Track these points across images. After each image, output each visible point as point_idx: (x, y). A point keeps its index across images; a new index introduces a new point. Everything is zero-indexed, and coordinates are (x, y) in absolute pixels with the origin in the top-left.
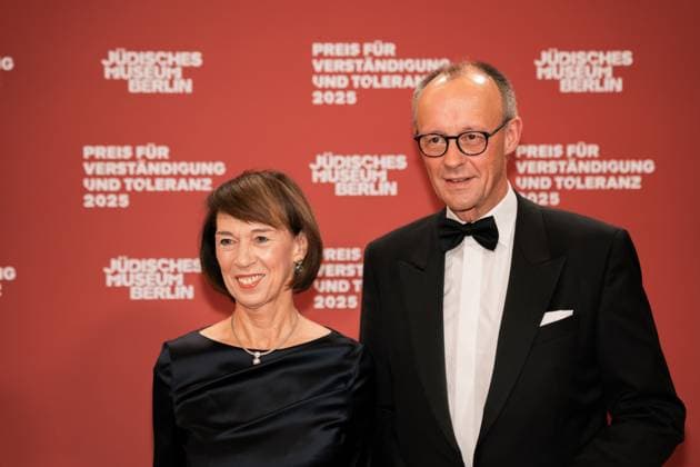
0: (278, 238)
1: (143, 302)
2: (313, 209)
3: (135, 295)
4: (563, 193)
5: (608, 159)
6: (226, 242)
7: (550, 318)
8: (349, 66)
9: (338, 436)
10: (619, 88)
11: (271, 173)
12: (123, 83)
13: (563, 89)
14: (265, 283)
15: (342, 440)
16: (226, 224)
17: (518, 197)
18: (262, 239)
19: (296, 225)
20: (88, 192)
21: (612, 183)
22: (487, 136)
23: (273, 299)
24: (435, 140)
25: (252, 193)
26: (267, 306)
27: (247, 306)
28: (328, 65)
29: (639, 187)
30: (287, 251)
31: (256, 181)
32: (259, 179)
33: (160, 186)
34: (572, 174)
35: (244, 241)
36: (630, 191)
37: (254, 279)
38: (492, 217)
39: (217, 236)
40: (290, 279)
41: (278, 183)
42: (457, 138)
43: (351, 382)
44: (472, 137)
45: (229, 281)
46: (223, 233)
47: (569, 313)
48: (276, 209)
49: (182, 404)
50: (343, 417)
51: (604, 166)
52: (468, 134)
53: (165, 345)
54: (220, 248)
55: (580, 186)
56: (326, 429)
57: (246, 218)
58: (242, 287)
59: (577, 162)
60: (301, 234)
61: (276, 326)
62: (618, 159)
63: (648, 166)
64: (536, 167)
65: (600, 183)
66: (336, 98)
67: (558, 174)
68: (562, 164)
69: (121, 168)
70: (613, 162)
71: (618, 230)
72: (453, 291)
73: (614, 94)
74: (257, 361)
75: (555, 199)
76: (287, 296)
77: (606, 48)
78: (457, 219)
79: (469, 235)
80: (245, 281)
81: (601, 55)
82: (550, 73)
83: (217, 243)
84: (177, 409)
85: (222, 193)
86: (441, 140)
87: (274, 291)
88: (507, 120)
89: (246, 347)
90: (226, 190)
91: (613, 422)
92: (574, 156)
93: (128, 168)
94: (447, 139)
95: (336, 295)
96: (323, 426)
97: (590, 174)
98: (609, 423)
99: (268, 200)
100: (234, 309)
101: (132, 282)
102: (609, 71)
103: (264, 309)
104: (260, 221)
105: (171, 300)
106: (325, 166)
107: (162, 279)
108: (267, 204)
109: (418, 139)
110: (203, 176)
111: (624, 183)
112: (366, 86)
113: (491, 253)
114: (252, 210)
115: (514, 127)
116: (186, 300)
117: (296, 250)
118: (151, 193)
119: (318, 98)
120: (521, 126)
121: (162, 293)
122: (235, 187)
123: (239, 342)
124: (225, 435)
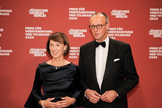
0: (61, 45)
1: (36, 57)
2: (69, 40)
3: (35, 55)
4: (116, 37)
5: (124, 31)
6: (51, 45)
7: (116, 60)
8: (76, 12)
9: (72, 82)
10: (127, 17)
11: (61, 33)
12: (33, 15)
13: (116, 17)
14: (58, 54)
15: (73, 83)
16: (52, 42)
17: (109, 38)
18: (58, 45)
19: (65, 43)
20: (26, 36)
21: (125, 35)
22: (102, 25)
23: (59, 57)
24: (93, 27)
25: (57, 36)
26: (58, 58)
27: (54, 58)
28: (72, 12)
29: (130, 36)
30: (63, 48)
31: (58, 34)
32: (59, 33)
33: (40, 35)
34: (118, 33)
35: (55, 46)
36: (129, 37)
37: (56, 53)
38: (105, 42)
39: (50, 44)
40: (63, 53)
41: (62, 35)
42: (96, 26)
43: (74, 73)
44: (99, 26)
45: (51, 53)
46: (51, 44)
47: (119, 59)
48: (61, 40)
49: (42, 76)
50: (73, 79)
51: (124, 32)
52: (99, 25)
53: (39, 64)
54: (50, 46)
55: (119, 36)
56: (70, 81)
57: (56, 41)
58: (54, 54)
59: (119, 31)
60: (66, 45)
61: (60, 62)
62: (126, 31)
63: (132, 32)
64: (111, 32)
65: (123, 35)
66: (73, 18)
67: (115, 33)
68: (116, 31)
69: (32, 31)
70: (125, 31)
71: (128, 44)
72: (97, 55)
73: (126, 18)
74: (56, 69)
75: (114, 38)
76: (62, 56)
77: (124, 10)
78: (98, 42)
79: (100, 45)
80: (54, 53)
81: (123, 11)
82: (114, 14)
83: (50, 45)
84: (41, 77)
85: (51, 36)
86: (94, 27)
87: (60, 55)
88: (107, 23)
89: (54, 66)
90: (52, 35)
91: (126, 80)
92: (118, 30)
93: (34, 31)
94: (95, 26)
95: (73, 56)
96: (69, 81)
97: (121, 33)
98: (125, 80)
99: (60, 38)
100: (52, 58)
101: (34, 53)
102: (125, 14)
103: (58, 59)
104: (58, 42)
105: (42, 57)
106: (71, 31)
107: (40, 52)
108: (60, 39)
109: (89, 26)
110: (48, 33)
111: (127, 35)
112: (79, 16)
113: (104, 48)
114: (57, 40)
115: (108, 25)
116: (45, 56)
117: (65, 48)
118: (38, 36)
119: (70, 18)
120: (110, 24)
121: (40, 55)
122: (54, 35)
123: (53, 65)
124: (50, 83)
